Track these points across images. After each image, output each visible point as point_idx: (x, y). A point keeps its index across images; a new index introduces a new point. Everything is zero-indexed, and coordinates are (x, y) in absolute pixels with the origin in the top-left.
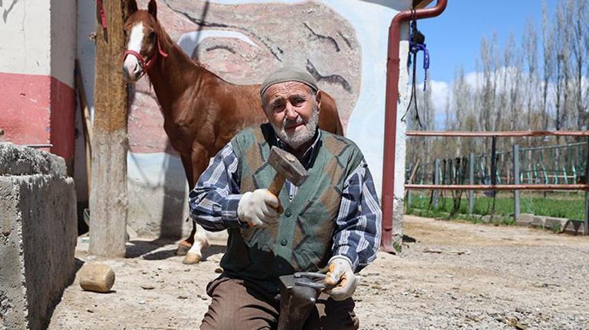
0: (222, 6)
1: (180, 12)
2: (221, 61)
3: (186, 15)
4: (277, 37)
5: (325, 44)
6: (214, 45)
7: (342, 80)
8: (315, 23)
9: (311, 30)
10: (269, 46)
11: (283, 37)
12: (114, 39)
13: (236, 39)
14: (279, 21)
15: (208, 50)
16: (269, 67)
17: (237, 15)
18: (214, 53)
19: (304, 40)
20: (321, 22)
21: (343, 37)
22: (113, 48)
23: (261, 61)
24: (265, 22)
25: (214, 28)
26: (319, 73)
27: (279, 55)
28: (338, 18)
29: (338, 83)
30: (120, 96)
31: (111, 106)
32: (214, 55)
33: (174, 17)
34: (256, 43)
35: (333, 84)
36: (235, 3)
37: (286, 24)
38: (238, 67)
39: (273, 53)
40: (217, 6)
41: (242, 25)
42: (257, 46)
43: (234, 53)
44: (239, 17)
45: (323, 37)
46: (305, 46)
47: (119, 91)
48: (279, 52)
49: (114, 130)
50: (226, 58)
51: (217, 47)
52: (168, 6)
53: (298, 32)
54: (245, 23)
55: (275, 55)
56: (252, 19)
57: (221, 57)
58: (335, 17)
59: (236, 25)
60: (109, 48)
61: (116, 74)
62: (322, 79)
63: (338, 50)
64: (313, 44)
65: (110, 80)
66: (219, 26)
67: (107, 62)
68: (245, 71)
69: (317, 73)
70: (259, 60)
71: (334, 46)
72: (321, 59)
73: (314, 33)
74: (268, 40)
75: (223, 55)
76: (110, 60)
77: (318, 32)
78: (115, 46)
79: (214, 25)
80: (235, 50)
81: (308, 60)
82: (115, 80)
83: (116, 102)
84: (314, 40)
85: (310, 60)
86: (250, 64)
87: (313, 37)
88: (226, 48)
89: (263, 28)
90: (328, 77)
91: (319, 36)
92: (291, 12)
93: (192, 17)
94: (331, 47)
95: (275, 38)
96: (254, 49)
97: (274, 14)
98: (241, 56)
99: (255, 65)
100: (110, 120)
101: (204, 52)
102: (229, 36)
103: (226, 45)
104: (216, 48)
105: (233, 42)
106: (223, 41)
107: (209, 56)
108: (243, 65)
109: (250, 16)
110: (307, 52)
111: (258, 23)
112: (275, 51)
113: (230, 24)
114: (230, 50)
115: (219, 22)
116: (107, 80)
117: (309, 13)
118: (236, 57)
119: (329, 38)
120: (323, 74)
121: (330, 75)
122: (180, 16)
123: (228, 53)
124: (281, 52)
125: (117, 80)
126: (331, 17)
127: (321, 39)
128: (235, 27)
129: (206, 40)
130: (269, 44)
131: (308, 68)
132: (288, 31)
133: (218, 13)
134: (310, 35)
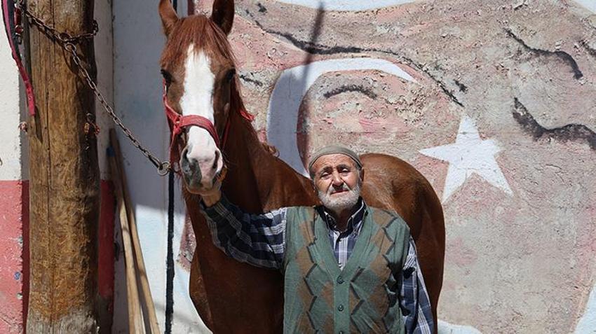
0: (350, 14)
1: (278, 33)
2: (351, 114)
3: (289, 37)
4: (453, 61)
5: (550, 65)
6: (339, 86)
7: (587, 133)
8: (530, 27)
9: (520, 41)
10: (438, 79)
11: (467, 59)
12: (54, 135)
13: (377, 72)
14: (457, 31)
15: (328, 95)
16: (440, 119)
17: (378, 29)
18: (338, 100)
19: (508, 62)
20: (541, 23)
21: (588, 49)
22: (52, 152)
23: (425, 109)
24: (429, 35)
25: (338, 55)
26: (540, 122)
27: (458, 94)
28: (578, 12)
29: (578, 140)
30: (70, 245)
31: (54, 266)
32: (339, 104)
33: (269, 43)
34: (414, 76)
35: (569, 142)
36: (374, 6)
37: (469, 36)
38: (383, 122)
39: (446, 91)
40: (341, 15)
41: (388, 45)
42: (415, 81)
43: (374, 97)
44: (381, 30)
45: (546, 53)
46: (509, 73)
47: (70, 236)
48: (457, 89)
49: (59, 315)
50: (359, 108)
51: (344, 89)
52: (258, 24)
53: (495, 48)
54: (393, 40)
55: (451, 95)
56: (405, 33)
57: (351, 107)
58: (571, 11)
59: (377, 46)
60: (45, 153)
61: (62, 204)
62: (545, 135)
63: (578, 75)
64: (525, 68)
65: (50, 216)
66: (346, 51)
67: (44, 180)
68: (395, 129)
69: (535, 123)
70: (421, 106)
71: (570, 68)
72: (543, 95)
73: (526, 46)
74: (437, 68)
75: (354, 102)
76: (49, 177)
77: (534, 44)
78: (57, 148)
79: (337, 50)
80: (375, 91)
81: (516, 99)
82: (60, 214)
83: (63, 260)
84: (528, 59)
85: (519, 100)
86: (404, 115)
87: (526, 54)
88: (360, 89)
89: (426, 47)
90: (558, 129)
91: (538, 52)
92: (480, 11)
93: (298, 39)
94: (564, 71)
95: (449, 63)
96: (410, 87)
97: (446, 18)
98: (388, 102)
99: (413, 116)
100: (51, 296)
101: (319, 99)
102: (364, 68)
103: (358, 85)
104: (341, 91)
105: (371, 77)
106: (352, 76)
107: (328, 106)
108: (391, 117)
109: (403, 27)
110: (514, 85)
111: (417, 39)
112: (451, 87)
113: (366, 46)
114: (367, 92)
115: (346, 44)
116: (45, 216)
117: (516, 9)
118: (378, 103)
119: (558, 53)
120: (548, 125)
121: (561, 125)
122: (276, 39)
123: (363, 99)
124: (463, 88)
125: (65, 215)
126: (561, 12)
127: (542, 57)
128: (375, 50)
129: (323, 78)
130: (438, 75)
131: (516, 115)
132: (475, 47)
133: (344, 28)
134: (519, 52)
